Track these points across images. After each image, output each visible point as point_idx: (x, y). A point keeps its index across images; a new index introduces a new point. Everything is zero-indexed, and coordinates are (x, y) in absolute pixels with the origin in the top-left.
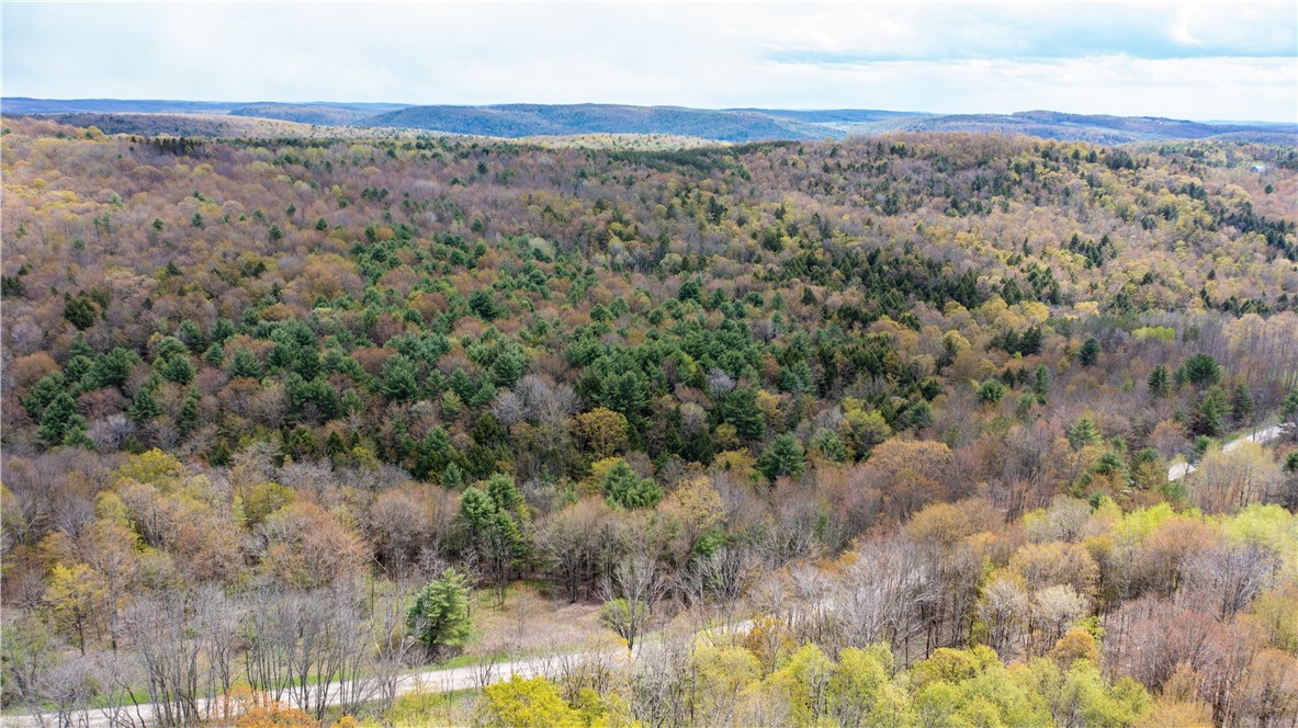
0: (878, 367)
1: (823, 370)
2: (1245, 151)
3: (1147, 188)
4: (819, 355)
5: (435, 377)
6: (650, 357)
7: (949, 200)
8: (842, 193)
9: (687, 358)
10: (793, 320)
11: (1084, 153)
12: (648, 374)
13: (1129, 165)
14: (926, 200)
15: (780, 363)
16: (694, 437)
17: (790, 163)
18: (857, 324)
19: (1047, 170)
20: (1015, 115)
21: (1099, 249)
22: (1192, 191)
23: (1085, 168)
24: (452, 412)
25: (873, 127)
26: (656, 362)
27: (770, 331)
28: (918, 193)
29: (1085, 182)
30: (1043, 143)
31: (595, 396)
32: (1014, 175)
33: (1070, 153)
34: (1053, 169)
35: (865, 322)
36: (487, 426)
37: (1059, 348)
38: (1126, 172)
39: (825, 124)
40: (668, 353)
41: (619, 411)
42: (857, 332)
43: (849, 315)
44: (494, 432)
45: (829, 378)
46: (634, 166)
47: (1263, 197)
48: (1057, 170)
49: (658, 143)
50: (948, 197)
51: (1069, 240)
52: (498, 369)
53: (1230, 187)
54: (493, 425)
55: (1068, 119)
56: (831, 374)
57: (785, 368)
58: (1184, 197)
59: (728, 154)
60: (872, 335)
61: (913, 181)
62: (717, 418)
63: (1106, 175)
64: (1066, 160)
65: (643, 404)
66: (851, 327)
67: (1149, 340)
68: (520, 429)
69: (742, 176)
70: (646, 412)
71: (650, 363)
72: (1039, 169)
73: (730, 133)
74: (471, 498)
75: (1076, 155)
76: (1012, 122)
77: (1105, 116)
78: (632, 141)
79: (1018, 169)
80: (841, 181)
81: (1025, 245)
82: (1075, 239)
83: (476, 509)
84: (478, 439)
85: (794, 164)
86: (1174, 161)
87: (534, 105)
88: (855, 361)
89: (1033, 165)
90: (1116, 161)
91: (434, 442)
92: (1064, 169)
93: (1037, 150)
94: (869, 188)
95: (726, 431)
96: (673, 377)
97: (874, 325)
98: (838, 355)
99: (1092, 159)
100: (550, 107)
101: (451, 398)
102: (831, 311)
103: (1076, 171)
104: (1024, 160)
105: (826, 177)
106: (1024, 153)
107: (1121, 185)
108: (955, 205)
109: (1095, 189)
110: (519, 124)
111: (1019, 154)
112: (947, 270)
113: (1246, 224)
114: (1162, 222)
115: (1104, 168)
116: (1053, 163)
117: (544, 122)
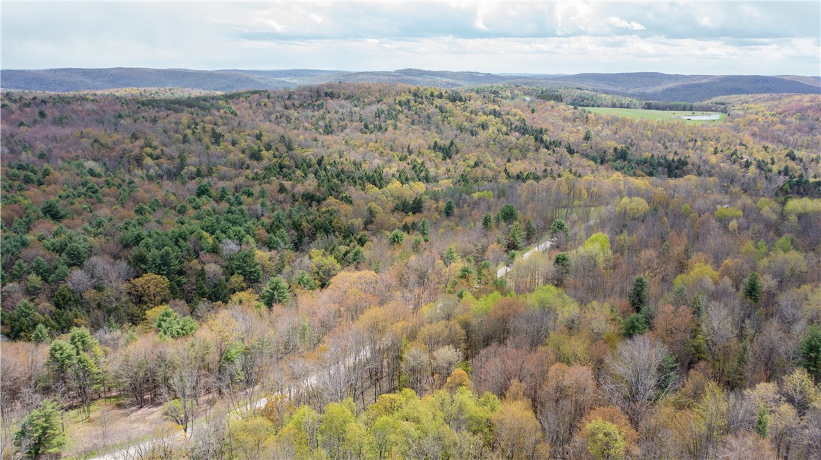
0: (329, 229)
1: (296, 234)
2: (519, 90)
3: (472, 112)
4: (293, 224)
5: (19, 265)
6: (180, 236)
7: (362, 124)
8: (297, 122)
9: (206, 234)
10: (273, 204)
11: (436, 93)
12: (180, 247)
13: (461, 100)
14: (349, 124)
15: (268, 231)
16: (215, 286)
17: (263, 104)
18: (314, 203)
19: (417, 104)
20: (396, 72)
21: (449, 149)
22: (496, 114)
23: (438, 102)
24: (36, 288)
26: (185, 239)
27: (260, 212)
28: (344, 120)
29: (438, 110)
30: (413, 88)
31: (143, 266)
32: (398, 107)
33: (428, 93)
34: (420, 103)
35: (319, 202)
36: (64, 296)
37: (433, 207)
38: (459, 103)
39: (282, 79)
40: (192, 233)
41: (162, 275)
42: (315, 208)
43: (309, 198)
44: (70, 299)
45: (300, 239)
46: (156, 109)
47: (531, 115)
48: (422, 103)
49: (172, 94)
50: (362, 122)
51: (433, 144)
52: (69, 255)
53: (514, 110)
54: (69, 295)
56: (301, 236)
57: (271, 235)
58: (491, 117)
59: (221, 99)
60: (324, 209)
61: (340, 113)
62: (229, 271)
63: (449, 105)
64: (426, 97)
65: (178, 268)
66: (310, 206)
67: (480, 199)
68: (90, 294)
69: (232, 114)
70: (181, 273)
71: (180, 240)
72: (412, 103)
73: (221, 85)
74: (57, 348)
75: (432, 95)
76: (393, 76)
78: (154, 92)
79: (400, 103)
80: (296, 115)
81: (408, 149)
82: (436, 143)
83: (61, 354)
84: (58, 306)
85: (265, 105)
86: (484, 97)
87: (79, 69)
88: (315, 226)
89: (409, 101)
90: (454, 97)
91: (23, 312)
92: (426, 103)
93: (410, 92)
94: (314, 119)
95: (237, 279)
96: (197, 248)
97: (324, 203)
98: (304, 224)
99: (440, 96)
101: (34, 279)
102: (297, 196)
103: (432, 104)
104: (403, 98)
105: (286, 112)
106: (403, 94)
107: (457, 111)
108: (366, 126)
109: (444, 114)
110: (68, 82)
111: (400, 95)
112: (365, 166)
113: (524, 131)
114: (481, 131)
115: (448, 101)
116: (420, 100)
117: (87, 80)
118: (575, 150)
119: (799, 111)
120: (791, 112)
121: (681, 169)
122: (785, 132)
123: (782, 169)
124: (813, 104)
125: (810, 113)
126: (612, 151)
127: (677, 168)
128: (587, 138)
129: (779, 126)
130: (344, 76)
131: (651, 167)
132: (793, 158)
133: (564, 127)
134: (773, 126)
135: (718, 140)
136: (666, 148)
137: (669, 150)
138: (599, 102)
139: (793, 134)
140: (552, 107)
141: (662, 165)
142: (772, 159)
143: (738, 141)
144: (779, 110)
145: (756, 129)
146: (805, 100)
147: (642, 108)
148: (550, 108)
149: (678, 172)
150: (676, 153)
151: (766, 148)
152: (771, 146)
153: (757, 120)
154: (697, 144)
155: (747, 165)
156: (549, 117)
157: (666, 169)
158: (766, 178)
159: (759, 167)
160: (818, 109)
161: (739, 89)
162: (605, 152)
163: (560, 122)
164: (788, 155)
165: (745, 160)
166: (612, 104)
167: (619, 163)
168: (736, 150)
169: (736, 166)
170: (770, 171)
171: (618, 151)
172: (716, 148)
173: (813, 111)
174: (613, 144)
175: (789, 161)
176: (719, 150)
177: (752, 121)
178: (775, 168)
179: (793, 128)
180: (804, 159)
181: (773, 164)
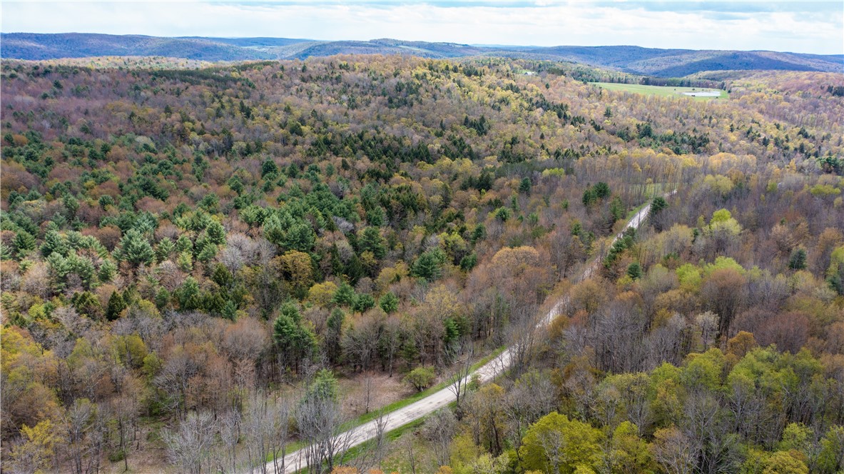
2: (517, 63)
3: (489, 87)
5: (166, 243)
7: (386, 98)
8: (319, 95)
9: (318, 212)
11: (451, 67)
13: (476, 74)
14: (373, 99)
18: (382, 180)
19: (434, 78)
20: (371, 41)
21: (481, 124)
22: (511, 87)
23: (453, 75)
25: (284, 49)
27: (340, 189)
28: (366, 94)
29: (456, 84)
30: (427, 60)
32: (417, 81)
33: (444, 68)
34: (437, 77)
35: (386, 178)
37: (505, 185)
38: (475, 78)
39: (251, 47)
42: (385, 185)
43: (373, 174)
46: (172, 81)
47: (545, 90)
48: (439, 77)
49: (158, 63)
50: (385, 96)
51: (463, 119)
53: (530, 86)
55: (402, 44)
58: (510, 92)
59: (234, 71)
60: (396, 186)
61: (361, 86)
63: (465, 80)
64: (442, 71)
66: (380, 182)
69: (250, 86)
70: (314, 250)
72: (429, 77)
73: (189, 54)
75: (447, 68)
76: (371, 46)
77: (422, 42)
78: (138, 61)
79: (417, 76)
80: (316, 88)
81: (441, 124)
82: (466, 118)
85: (281, 77)
86: (498, 71)
87: (31, 34)
88: (402, 203)
89: (425, 75)
90: (469, 71)
91: (192, 288)
92: (443, 77)
93: (425, 65)
94: (335, 92)
95: (368, 256)
96: (314, 225)
97: (392, 180)
98: (392, 200)
99: (455, 70)
100: (45, 35)
101: (187, 256)
102: (362, 173)
103: (449, 78)
104: (420, 71)
105: (305, 85)
106: (418, 67)
107: (474, 85)
108: (390, 101)
109: (463, 89)
110: (21, 48)
111: (415, 68)
112: (407, 142)
113: (545, 106)
114: (503, 107)
115: (463, 75)
116: (436, 73)
117: (42, 46)
118: (601, 127)
119: (799, 89)
120: (792, 90)
121: (704, 146)
122: (791, 110)
123: (798, 146)
124: (813, 81)
125: (810, 90)
126: (634, 127)
127: (700, 145)
128: (608, 114)
129: (784, 104)
130: (320, 46)
131: (676, 144)
132: (806, 136)
133: (581, 103)
134: (778, 104)
135: (731, 117)
136: (684, 125)
137: (687, 127)
138: (597, 77)
139: (799, 112)
140: (565, 82)
141: (686, 143)
142: (787, 137)
143: (751, 119)
144: (780, 87)
145: (763, 106)
146: (803, 78)
147: (640, 83)
148: (563, 83)
149: (701, 149)
150: (694, 130)
151: (778, 127)
152: (782, 124)
153: (762, 97)
154: (712, 121)
155: (765, 142)
156: (564, 92)
157: (691, 147)
158: (784, 155)
159: (776, 144)
160: (817, 87)
161: (720, 64)
162: (627, 129)
163: (577, 98)
164: (800, 133)
165: (762, 137)
166: (610, 79)
167: (645, 140)
168: (751, 127)
169: (755, 144)
170: (787, 148)
171: (642, 128)
172: (732, 125)
173: (814, 89)
174: (635, 121)
175: (802, 139)
176: (735, 127)
177: (758, 99)
178: (792, 146)
179: (797, 105)
180: (816, 138)
181: (787, 141)
